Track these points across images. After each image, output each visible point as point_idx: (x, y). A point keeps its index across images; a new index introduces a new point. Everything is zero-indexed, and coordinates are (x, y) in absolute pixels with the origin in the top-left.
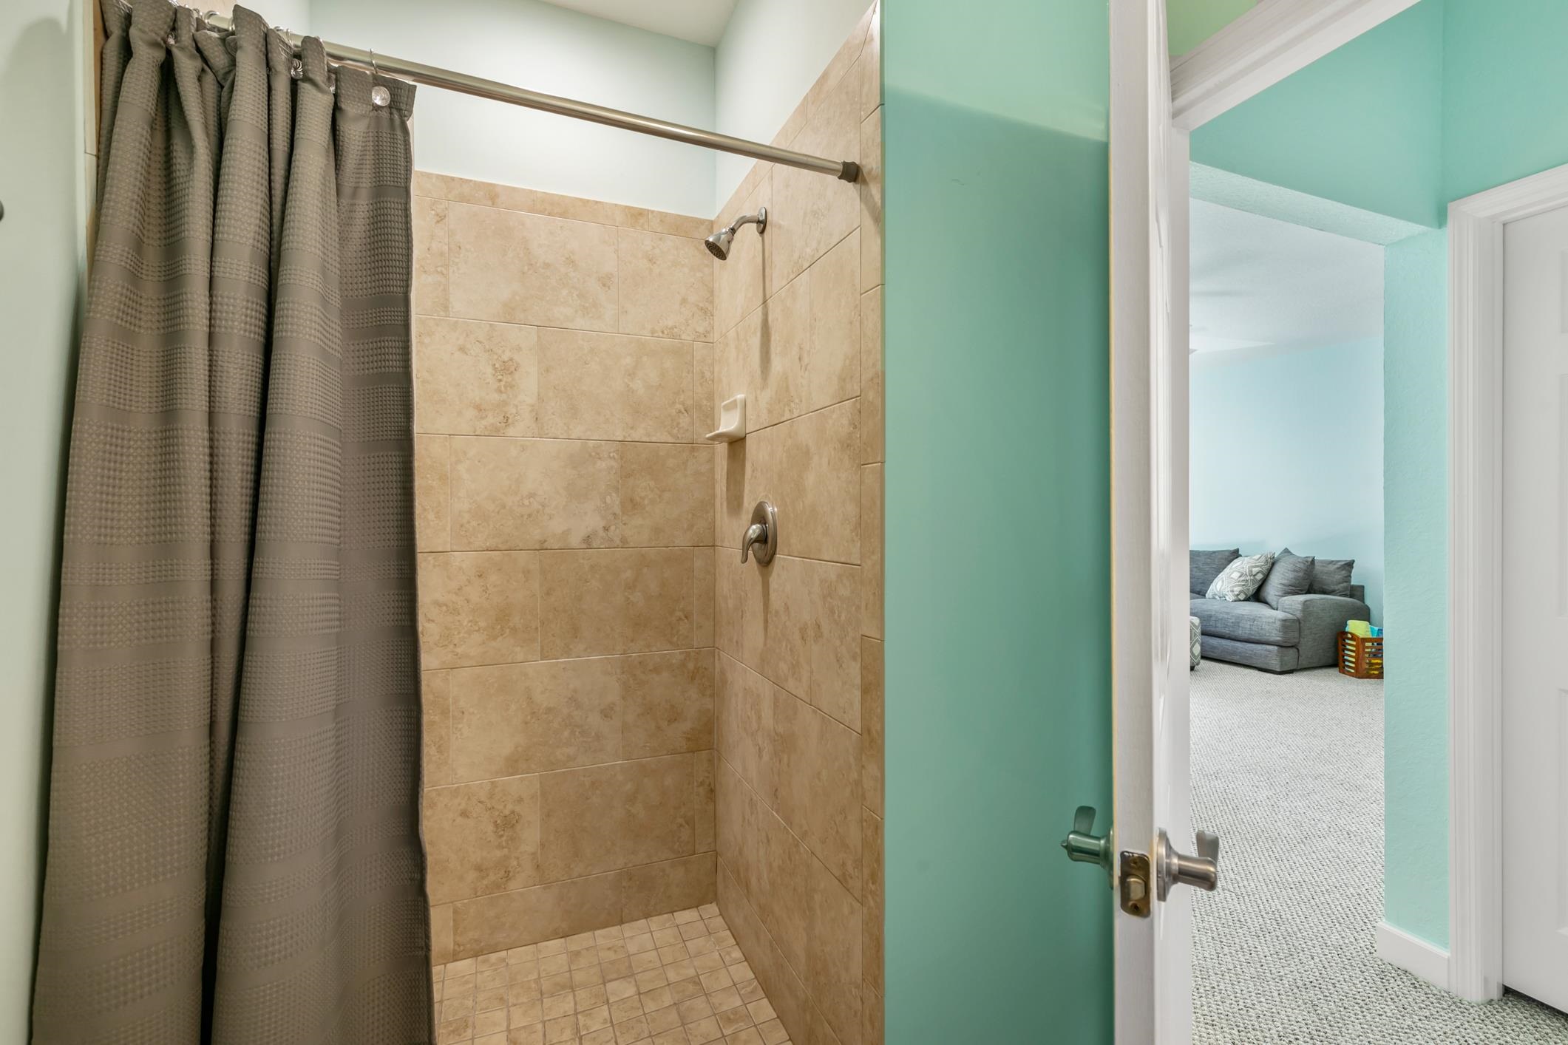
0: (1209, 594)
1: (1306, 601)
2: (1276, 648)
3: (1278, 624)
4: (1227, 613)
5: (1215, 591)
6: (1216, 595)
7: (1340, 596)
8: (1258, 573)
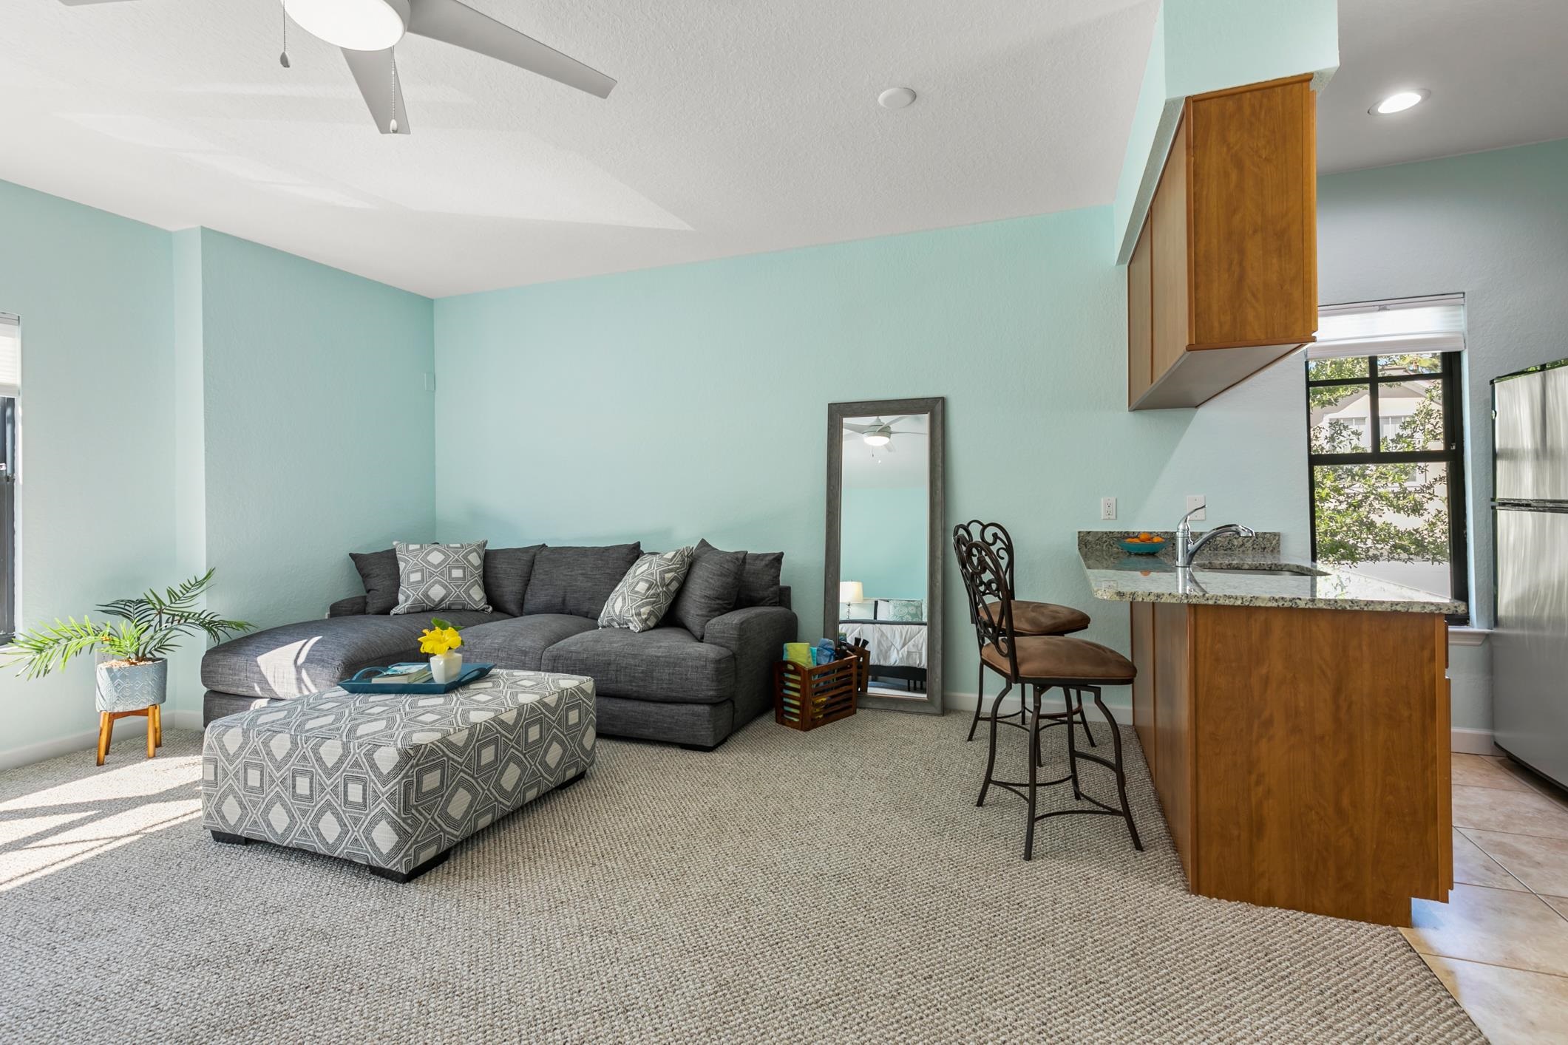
0: (603, 619)
1: (742, 623)
2: (707, 708)
3: (711, 667)
4: (634, 656)
5: (612, 614)
6: (613, 620)
7: (770, 605)
8: (672, 581)
